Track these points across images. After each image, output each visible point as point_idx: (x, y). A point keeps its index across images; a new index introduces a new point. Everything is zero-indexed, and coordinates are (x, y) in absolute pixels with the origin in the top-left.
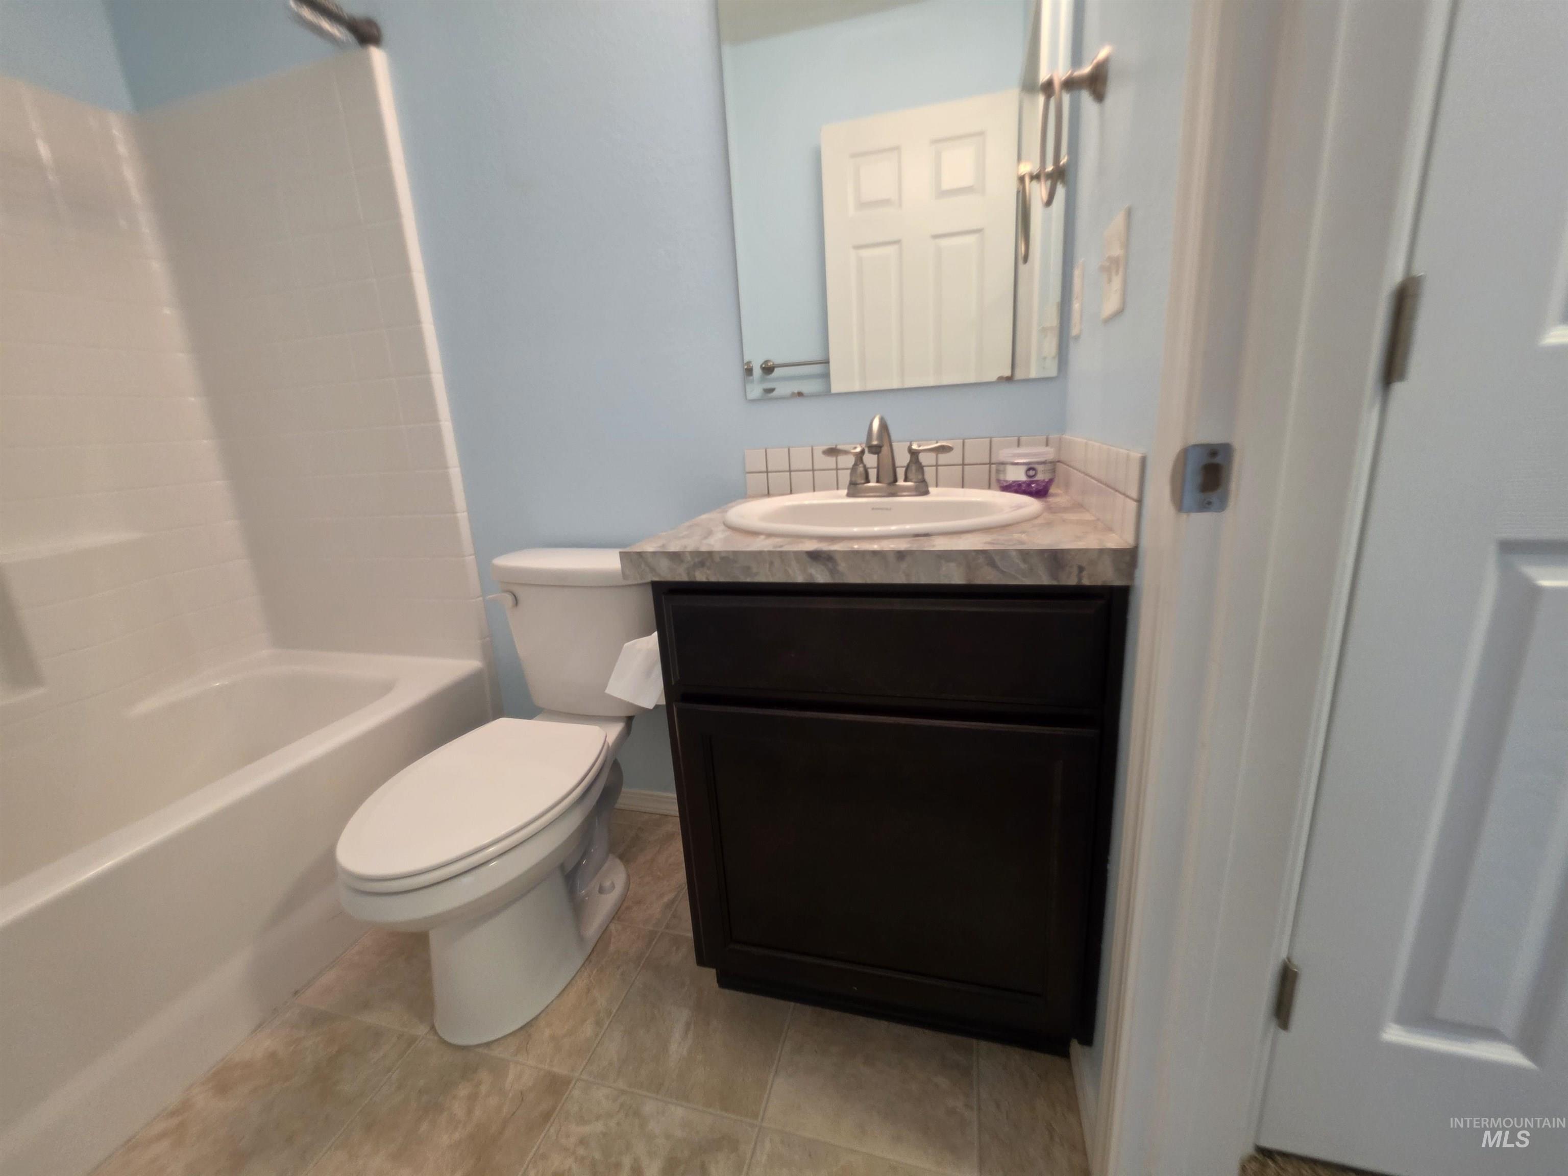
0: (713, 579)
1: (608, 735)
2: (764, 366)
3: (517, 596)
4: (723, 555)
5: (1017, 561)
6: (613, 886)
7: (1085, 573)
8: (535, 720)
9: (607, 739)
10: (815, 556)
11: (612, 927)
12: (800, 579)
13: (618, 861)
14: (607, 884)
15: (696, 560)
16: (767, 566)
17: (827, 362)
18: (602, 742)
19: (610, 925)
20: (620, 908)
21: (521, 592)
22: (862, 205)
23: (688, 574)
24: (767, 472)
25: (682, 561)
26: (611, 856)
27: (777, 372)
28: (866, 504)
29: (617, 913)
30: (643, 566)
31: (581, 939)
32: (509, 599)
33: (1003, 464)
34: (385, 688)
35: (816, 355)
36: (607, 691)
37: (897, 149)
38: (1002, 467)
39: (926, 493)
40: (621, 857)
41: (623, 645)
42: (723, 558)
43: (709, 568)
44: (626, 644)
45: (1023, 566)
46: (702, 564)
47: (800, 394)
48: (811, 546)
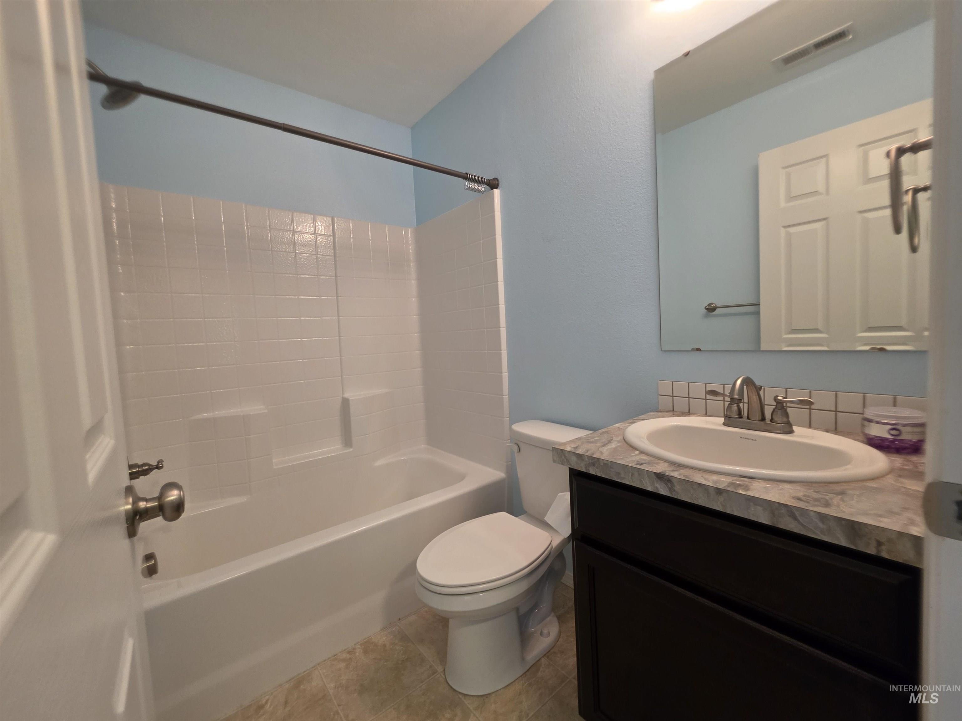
0: (599, 474)
1: (553, 541)
2: (707, 307)
3: (519, 446)
4: (605, 462)
5: (816, 520)
6: (549, 634)
7: (883, 548)
8: (519, 518)
9: (552, 543)
10: (660, 476)
11: (543, 661)
12: (650, 489)
13: (555, 619)
14: (545, 631)
15: (591, 461)
16: (630, 475)
17: (759, 305)
18: (549, 543)
19: (542, 659)
20: (549, 651)
21: (522, 446)
22: (791, 198)
23: (586, 468)
24: (673, 396)
25: (583, 460)
26: (553, 614)
27: (718, 311)
28: (736, 433)
29: (547, 653)
30: (563, 457)
31: (523, 659)
32: (516, 448)
33: (870, 421)
34: (461, 477)
35: (750, 301)
36: (545, 519)
37: (826, 156)
38: (866, 423)
39: (791, 432)
40: (559, 618)
41: (558, 494)
42: (605, 464)
43: (597, 468)
44: (559, 494)
45: (821, 525)
46: (593, 464)
47: (698, 350)
48: (660, 468)
